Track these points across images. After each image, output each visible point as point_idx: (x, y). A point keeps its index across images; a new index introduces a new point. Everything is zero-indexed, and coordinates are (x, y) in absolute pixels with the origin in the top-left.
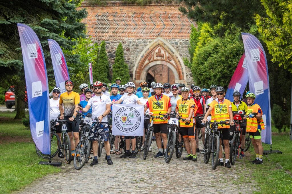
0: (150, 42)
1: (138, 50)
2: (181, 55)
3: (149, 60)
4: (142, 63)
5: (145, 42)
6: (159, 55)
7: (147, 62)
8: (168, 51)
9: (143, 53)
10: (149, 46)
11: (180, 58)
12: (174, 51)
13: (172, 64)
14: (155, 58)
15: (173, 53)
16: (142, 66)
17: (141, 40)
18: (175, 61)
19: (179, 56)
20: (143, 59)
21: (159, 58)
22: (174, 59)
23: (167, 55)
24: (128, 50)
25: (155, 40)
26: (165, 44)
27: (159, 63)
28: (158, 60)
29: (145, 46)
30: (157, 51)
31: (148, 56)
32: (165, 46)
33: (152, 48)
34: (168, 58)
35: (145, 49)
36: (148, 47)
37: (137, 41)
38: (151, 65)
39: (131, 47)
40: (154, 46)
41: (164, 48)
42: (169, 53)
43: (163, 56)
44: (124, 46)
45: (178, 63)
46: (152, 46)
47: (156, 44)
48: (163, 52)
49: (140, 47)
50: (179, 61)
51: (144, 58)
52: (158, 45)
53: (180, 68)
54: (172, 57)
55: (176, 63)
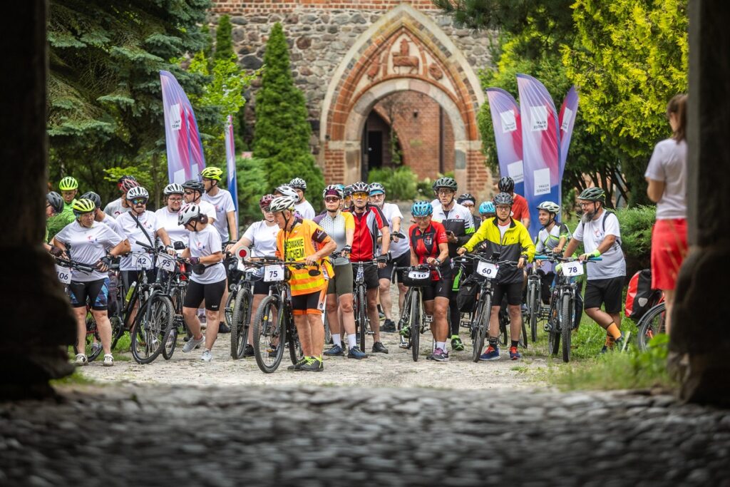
0: (374, 20)
1: (336, 45)
2: (472, 62)
3: (371, 76)
4: (351, 87)
5: (358, 20)
6: (403, 60)
7: (364, 82)
8: (430, 49)
9: (352, 53)
10: (372, 31)
11: (469, 72)
12: (451, 47)
13: (444, 90)
14: (391, 72)
15: (449, 54)
16: (348, 95)
17: (346, 13)
18: (454, 80)
19: (465, 65)
20: (351, 73)
21: (404, 71)
22: (449, 73)
23: (430, 61)
24: (305, 44)
25: (392, 14)
26: (421, 27)
27: (402, 85)
28: (399, 77)
29: (360, 31)
30: (396, 48)
31: (369, 64)
32: (423, 34)
33: (380, 38)
34: (433, 69)
35: (360, 42)
36: (367, 35)
37: (332, 16)
38: (379, 91)
39: (313, 34)
40: (388, 31)
41: (418, 40)
42: (435, 56)
43: (414, 65)
44: (292, 32)
45: (464, 88)
46: (381, 31)
47: (393, 26)
48: (414, 52)
49: (343, 36)
50: (466, 81)
51: (355, 69)
52: (402, 29)
53: (469, 102)
54: (446, 66)
55: (457, 88)
